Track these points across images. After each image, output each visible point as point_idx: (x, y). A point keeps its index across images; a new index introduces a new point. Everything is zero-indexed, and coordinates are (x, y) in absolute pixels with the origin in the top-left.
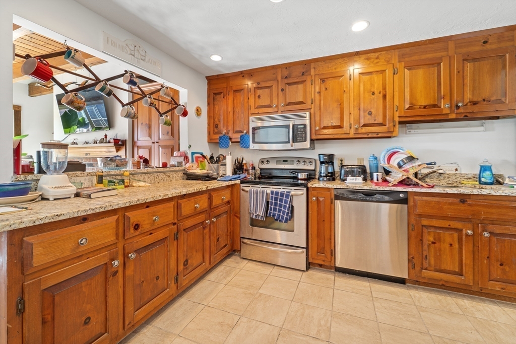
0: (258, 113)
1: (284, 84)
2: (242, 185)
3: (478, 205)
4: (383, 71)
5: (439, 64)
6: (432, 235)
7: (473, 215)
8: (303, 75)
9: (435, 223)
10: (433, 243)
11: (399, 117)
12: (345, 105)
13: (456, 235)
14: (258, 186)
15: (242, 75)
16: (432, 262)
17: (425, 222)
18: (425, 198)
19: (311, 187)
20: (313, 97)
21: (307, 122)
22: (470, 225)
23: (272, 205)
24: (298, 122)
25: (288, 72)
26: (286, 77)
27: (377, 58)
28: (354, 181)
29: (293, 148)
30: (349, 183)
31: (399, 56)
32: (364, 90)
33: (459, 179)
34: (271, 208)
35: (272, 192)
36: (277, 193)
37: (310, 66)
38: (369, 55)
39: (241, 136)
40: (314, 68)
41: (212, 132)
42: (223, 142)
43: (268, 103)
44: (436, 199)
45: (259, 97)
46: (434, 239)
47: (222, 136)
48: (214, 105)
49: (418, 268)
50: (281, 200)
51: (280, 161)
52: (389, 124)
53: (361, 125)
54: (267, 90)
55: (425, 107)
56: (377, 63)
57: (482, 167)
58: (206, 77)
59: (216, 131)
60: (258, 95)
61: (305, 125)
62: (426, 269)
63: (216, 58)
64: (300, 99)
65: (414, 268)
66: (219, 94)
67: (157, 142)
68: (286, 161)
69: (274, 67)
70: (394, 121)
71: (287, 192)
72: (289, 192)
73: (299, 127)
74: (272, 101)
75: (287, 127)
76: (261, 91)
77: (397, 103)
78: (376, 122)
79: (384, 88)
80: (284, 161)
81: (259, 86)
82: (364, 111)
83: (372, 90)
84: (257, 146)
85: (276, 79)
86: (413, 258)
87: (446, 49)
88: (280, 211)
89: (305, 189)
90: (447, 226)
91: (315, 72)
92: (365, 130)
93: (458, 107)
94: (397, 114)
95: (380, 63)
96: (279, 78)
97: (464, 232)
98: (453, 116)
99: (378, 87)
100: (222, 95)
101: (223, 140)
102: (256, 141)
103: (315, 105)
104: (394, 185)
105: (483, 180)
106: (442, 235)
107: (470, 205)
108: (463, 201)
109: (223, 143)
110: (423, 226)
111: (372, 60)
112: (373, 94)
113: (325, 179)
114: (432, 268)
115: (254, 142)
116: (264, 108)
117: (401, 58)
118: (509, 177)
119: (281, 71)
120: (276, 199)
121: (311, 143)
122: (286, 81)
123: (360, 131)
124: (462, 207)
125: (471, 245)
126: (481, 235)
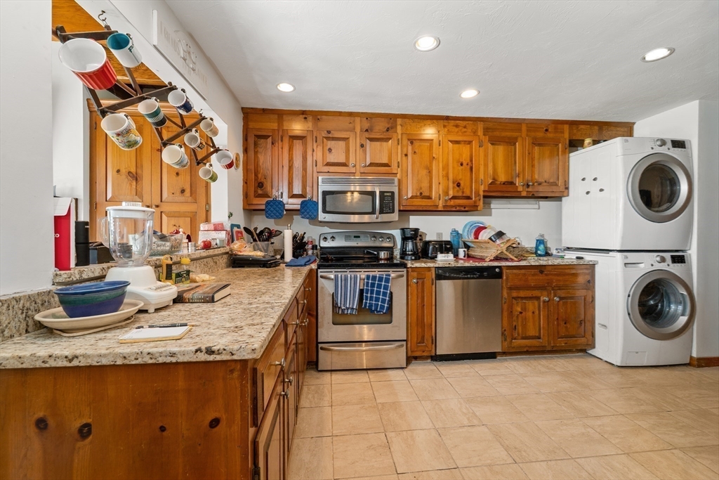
0: (328, 172)
1: (365, 139)
2: (319, 270)
3: (552, 274)
4: (470, 143)
5: (515, 144)
6: (520, 305)
7: (548, 283)
8: (387, 131)
9: (522, 294)
10: (521, 313)
11: (484, 191)
12: (434, 172)
13: (536, 303)
14: (345, 270)
15: (304, 116)
16: (520, 331)
17: (515, 294)
18: (515, 271)
19: (411, 267)
20: (399, 160)
21: (396, 190)
22: (545, 293)
23: (368, 293)
24: (385, 188)
25: (369, 124)
26: (367, 130)
27: (465, 127)
28: (446, 258)
29: (379, 220)
30: (441, 261)
31: (484, 129)
32: (453, 159)
33: (520, 253)
34: (367, 297)
35: (368, 277)
36: (374, 278)
37: (396, 121)
38: (458, 122)
39: (302, 202)
40: (401, 125)
41: (252, 193)
42: (272, 209)
43: (342, 160)
44: (523, 271)
45: (330, 150)
46: (522, 309)
47: (271, 201)
48: (256, 153)
49: (508, 340)
50: (379, 286)
51: (350, 236)
52: (475, 197)
53: (450, 197)
54: (342, 144)
55: (504, 184)
56: (465, 132)
57: (537, 240)
58: (242, 108)
59: (260, 192)
60: (328, 147)
61: (393, 193)
62: (515, 339)
63: (285, 88)
64: (385, 161)
65: (505, 340)
66: (266, 137)
67: (157, 206)
68: (359, 237)
69: (351, 114)
70: (479, 195)
71: (386, 275)
72: (389, 275)
73: (386, 194)
74: (347, 157)
75: (372, 194)
76: (333, 142)
77: (482, 177)
78: (464, 195)
79: (471, 161)
80: (355, 237)
81: (330, 135)
82: (454, 183)
83: (461, 160)
84: (329, 217)
85: (353, 130)
86: (505, 330)
87: (520, 130)
88: (377, 299)
89: (405, 270)
90: (530, 295)
91: (402, 130)
92: (452, 203)
93: (528, 186)
94: (482, 188)
95: (468, 133)
96: (358, 130)
97: (542, 299)
98: (524, 194)
99: (465, 158)
100: (270, 140)
101: (271, 206)
102: (327, 209)
103: (402, 170)
104: (491, 261)
105: (539, 252)
106: (527, 305)
107: (546, 275)
108: (542, 272)
109: (272, 211)
110: (513, 298)
111: (461, 128)
112: (462, 165)
113: (413, 258)
114: (520, 337)
115: (325, 211)
116: (337, 166)
117: (486, 130)
118: (557, 249)
119: (361, 121)
120: (373, 285)
121: (399, 215)
122: (367, 135)
123: (449, 203)
124: (541, 277)
125: (547, 310)
126: (553, 300)
